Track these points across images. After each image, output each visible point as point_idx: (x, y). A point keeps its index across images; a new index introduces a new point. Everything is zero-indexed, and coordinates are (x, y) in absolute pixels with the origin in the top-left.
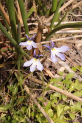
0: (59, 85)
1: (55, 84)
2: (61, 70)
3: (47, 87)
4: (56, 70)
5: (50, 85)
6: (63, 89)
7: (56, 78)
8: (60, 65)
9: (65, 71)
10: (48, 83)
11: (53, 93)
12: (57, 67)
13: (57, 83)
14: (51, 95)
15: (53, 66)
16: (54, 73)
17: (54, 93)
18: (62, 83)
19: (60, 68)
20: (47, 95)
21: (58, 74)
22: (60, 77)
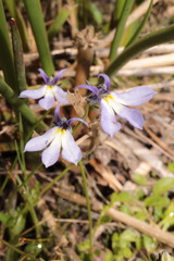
0: (135, 209)
1: (125, 208)
2: (141, 171)
3: (103, 214)
4: (128, 170)
5: (113, 211)
6: (147, 221)
7: (127, 193)
8: (139, 159)
9: (150, 174)
10: (105, 204)
11: (119, 231)
12: (130, 163)
13: (131, 205)
14: (115, 237)
15: (120, 160)
16: (123, 179)
17: (123, 230)
18: (143, 204)
19: (138, 165)
20: (103, 235)
21: (133, 182)
22: (138, 189)
